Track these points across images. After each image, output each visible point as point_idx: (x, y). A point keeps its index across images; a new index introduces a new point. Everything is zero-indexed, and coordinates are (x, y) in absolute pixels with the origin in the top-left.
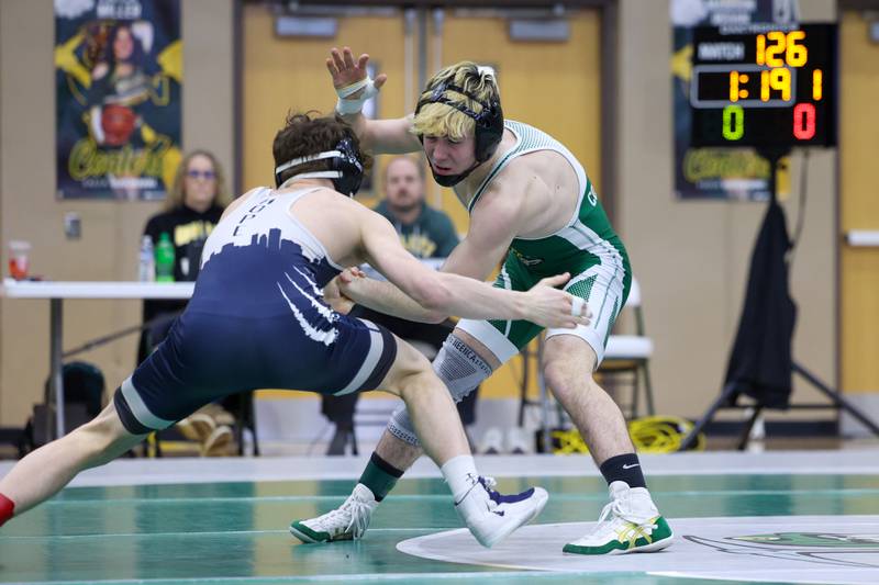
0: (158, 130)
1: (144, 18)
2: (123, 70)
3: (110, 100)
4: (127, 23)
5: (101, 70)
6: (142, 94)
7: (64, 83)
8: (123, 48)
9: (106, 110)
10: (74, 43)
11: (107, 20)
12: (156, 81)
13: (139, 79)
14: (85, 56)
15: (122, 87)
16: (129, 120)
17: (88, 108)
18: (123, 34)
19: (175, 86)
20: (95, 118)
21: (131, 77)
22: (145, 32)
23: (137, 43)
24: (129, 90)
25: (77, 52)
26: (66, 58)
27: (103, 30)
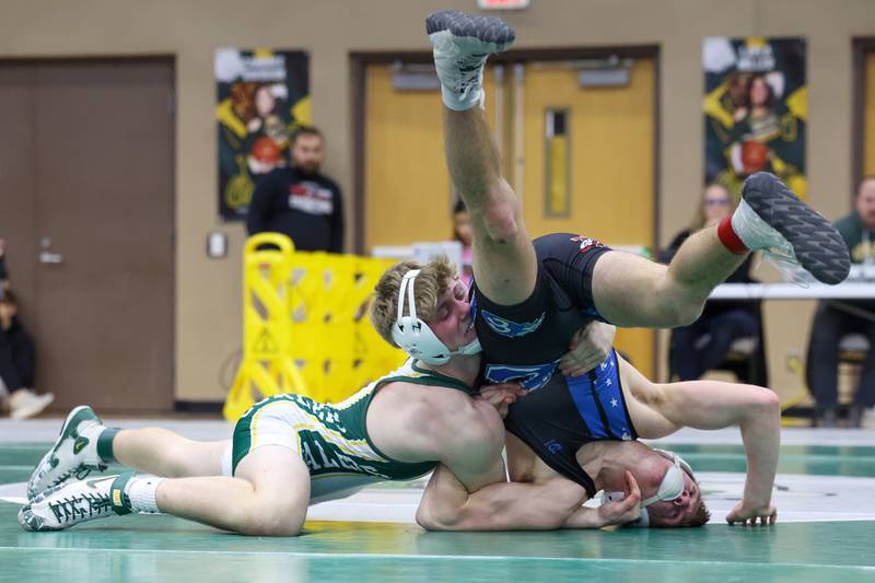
0: (786, 160)
1: (777, 68)
2: (758, 113)
3: (747, 138)
4: (761, 74)
5: (741, 114)
6: (773, 132)
7: (710, 122)
8: (758, 95)
9: (746, 147)
10: (719, 92)
11: (745, 73)
12: (786, 120)
13: (772, 120)
14: (729, 102)
15: (757, 126)
16: (763, 154)
17: (728, 145)
18: (758, 84)
19: (801, 124)
20: (735, 153)
21: (764, 119)
22: (777, 81)
23: (769, 89)
24: (763, 129)
25: (722, 100)
26: (712, 105)
27: (743, 81)
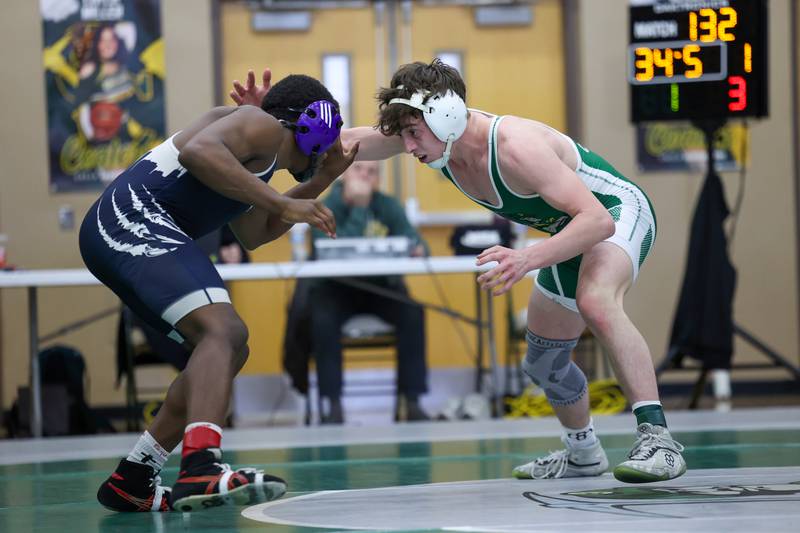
0: (143, 123)
1: (126, 18)
2: (108, 69)
3: (97, 98)
4: (110, 24)
5: (88, 70)
6: (127, 91)
7: (53, 82)
8: (107, 48)
9: (95, 109)
10: (61, 44)
11: (91, 21)
12: (140, 78)
13: (124, 77)
14: (72, 56)
15: (108, 85)
16: (116, 116)
17: (77, 106)
18: (107, 35)
19: (158, 82)
20: (84, 115)
21: (117, 74)
22: (128, 33)
23: (121, 43)
24: (115, 87)
25: (65, 53)
26: (54, 59)
27: (88, 31)
